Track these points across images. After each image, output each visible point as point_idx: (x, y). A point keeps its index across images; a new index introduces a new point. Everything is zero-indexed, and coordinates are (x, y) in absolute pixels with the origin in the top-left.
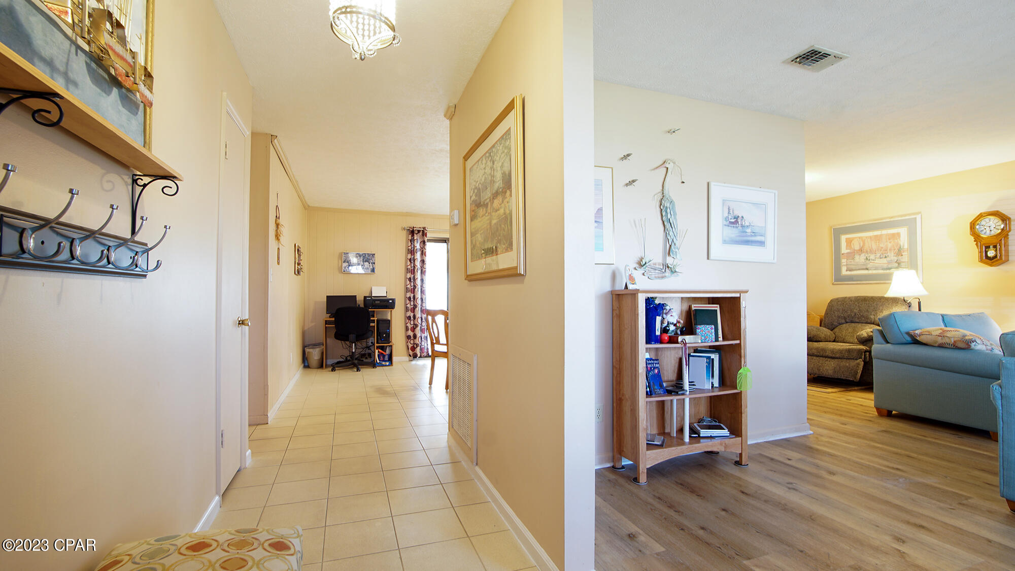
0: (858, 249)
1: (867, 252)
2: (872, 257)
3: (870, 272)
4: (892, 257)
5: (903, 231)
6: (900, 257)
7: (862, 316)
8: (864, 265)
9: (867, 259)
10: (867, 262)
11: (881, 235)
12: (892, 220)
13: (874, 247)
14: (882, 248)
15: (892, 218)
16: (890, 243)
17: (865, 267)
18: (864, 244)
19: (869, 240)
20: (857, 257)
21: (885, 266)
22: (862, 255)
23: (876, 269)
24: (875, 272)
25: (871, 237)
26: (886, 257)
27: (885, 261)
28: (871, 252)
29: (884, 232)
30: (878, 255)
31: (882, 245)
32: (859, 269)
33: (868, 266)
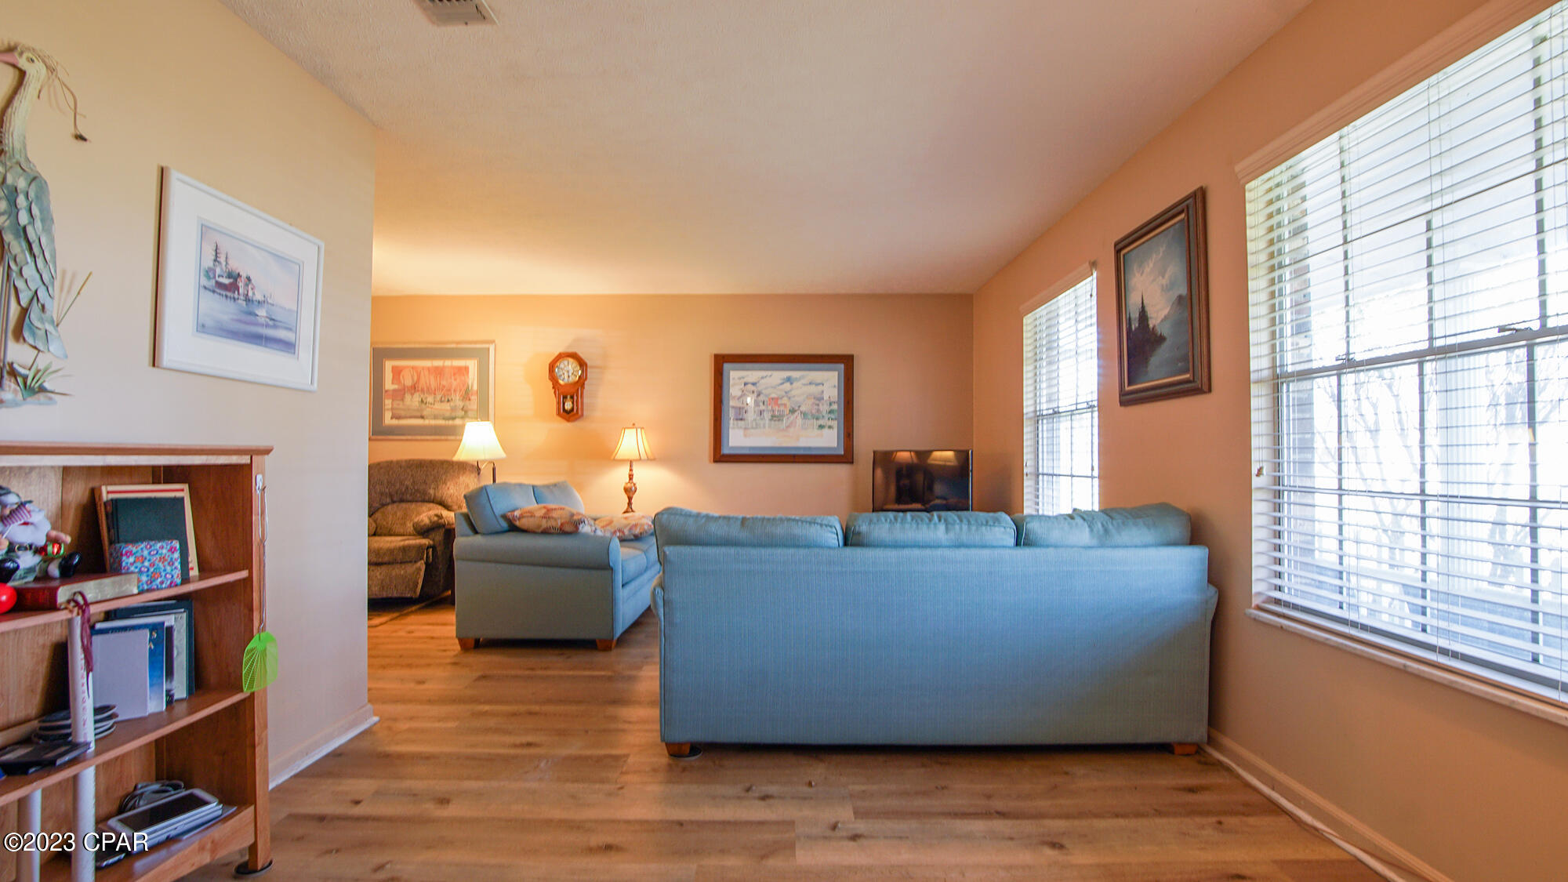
0: (410, 384)
1: (423, 390)
2: (430, 399)
3: (426, 422)
4: (457, 401)
5: (472, 365)
6: (468, 402)
7: (418, 491)
8: (418, 410)
9: (422, 401)
10: (423, 406)
11: (444, 367)
12: (460, 346)
13: (433, 384)
14: (444, 387)
15: (458, 343)
16: (455, 380)
17: (419, 414)
18: (418, 379)
19: (427, 373)
20: (408, 397)
21: (448, 414)
22: (415, 396)
23: (436, 417)
24: (433, 422)
25: (429, 369)
26: (448, 401)
27: (446, 406)
28: (429, 391)
29: (448, 363)
30: (438, 398)
31: (444, 383)
32: (411, 417)
33: (425, 413)
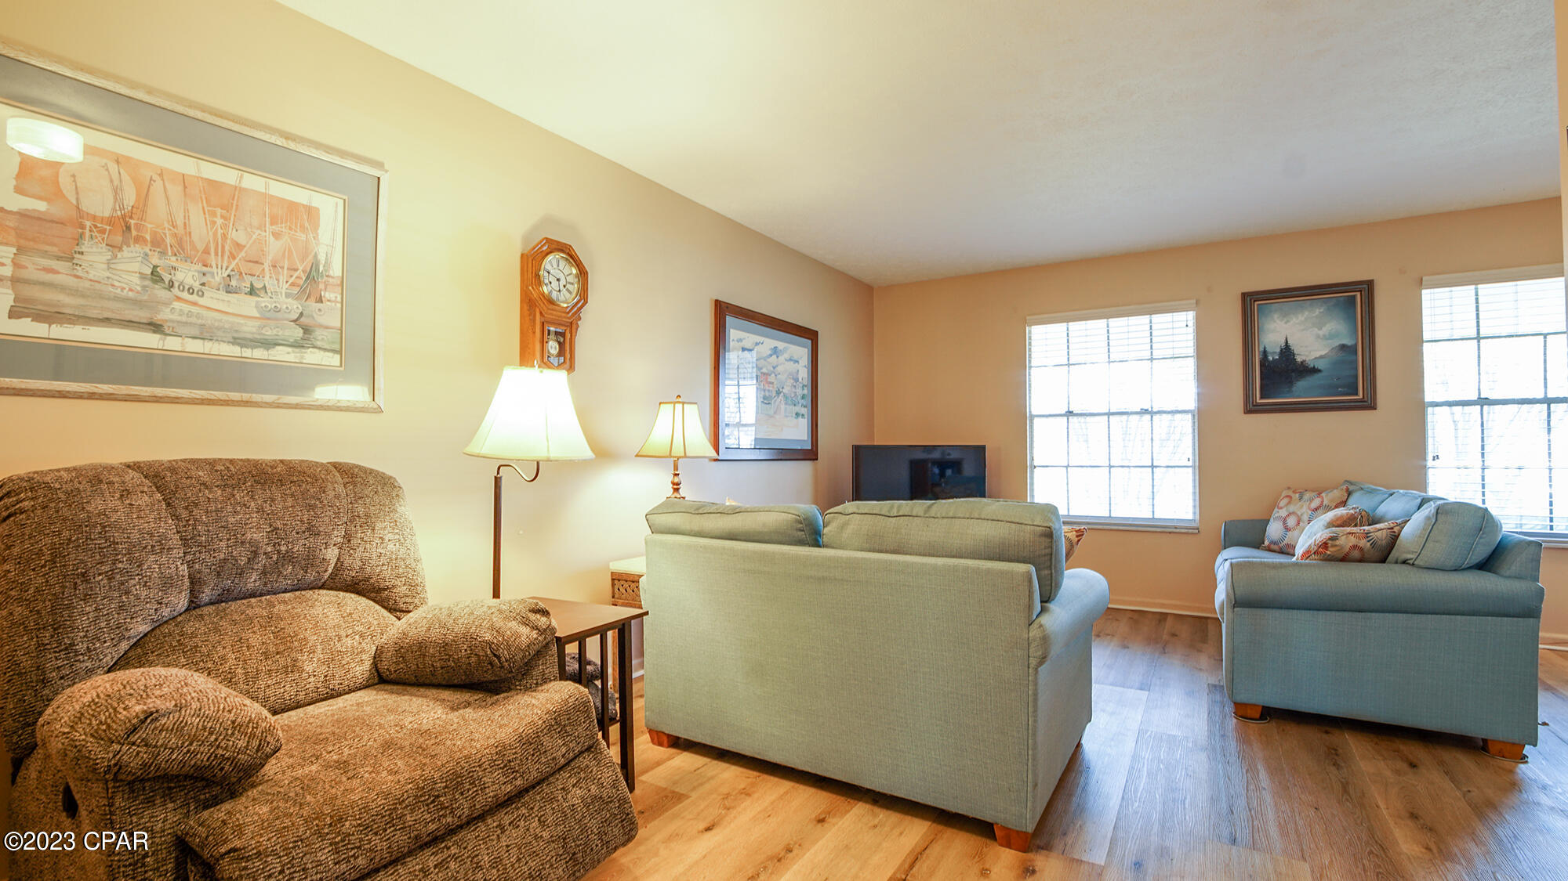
0: (107, 214)
1: (157, 243)
2: (187, 275)
3: (173, 344)
4: (282, 297)
5: (329, 208)
6: (313, 305)
8: (137, 303)
9: (155, 276)
10: (161, 293)
11: (237, 191)
12: (292, 145)
13: (200, 230)
14: (239, 246)
15: (288, 136)
16: (277, 235)
17: (142, 315)
18: (144, 196)
19: (175, 191)
20: (95, 257)
21: (249, 329)
22: (126, 252)
23: (205, 333)
24: (195, 346)
25: (184, 180)
26: (252, 291)
27: (247, 306)
28: (182, 248)
29: (253, 182)
30: (219, 275)
31: (240, 236)
32: (107, 321)
33: (164, 315)
